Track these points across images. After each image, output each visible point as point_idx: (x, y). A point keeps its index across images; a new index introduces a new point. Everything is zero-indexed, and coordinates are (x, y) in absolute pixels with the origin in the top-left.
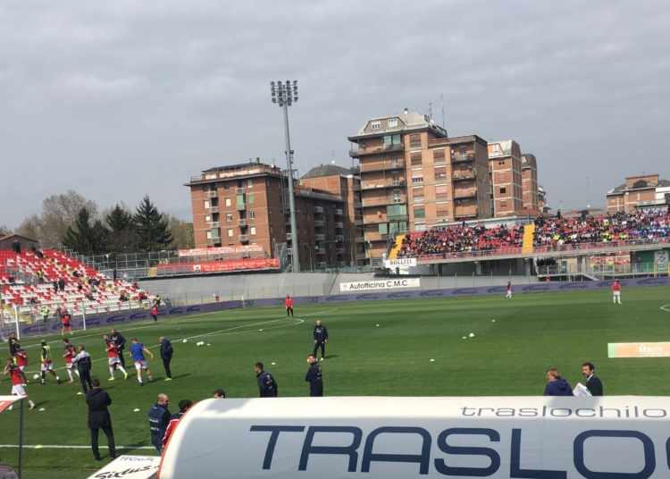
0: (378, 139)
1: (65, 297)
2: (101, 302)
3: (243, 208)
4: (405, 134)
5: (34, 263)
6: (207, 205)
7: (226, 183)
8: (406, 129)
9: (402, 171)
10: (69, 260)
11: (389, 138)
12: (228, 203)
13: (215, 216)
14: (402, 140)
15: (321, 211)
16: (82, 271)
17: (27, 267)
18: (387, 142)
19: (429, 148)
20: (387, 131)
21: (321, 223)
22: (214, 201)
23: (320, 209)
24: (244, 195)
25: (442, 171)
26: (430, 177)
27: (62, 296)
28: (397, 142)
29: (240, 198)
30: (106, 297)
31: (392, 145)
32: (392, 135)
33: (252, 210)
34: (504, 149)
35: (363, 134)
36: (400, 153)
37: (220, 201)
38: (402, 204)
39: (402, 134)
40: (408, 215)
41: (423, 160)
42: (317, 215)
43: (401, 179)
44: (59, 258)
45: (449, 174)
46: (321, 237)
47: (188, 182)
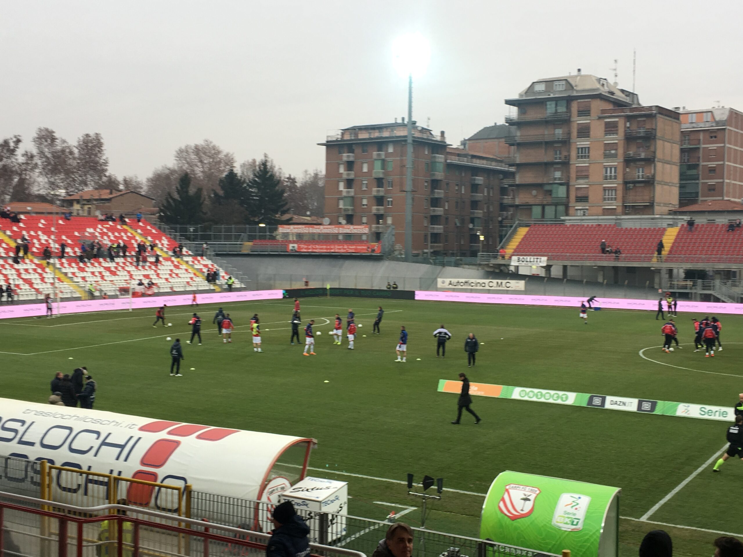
0: (541, 103)
1: (132, 273)
2: (170, 280)
3: (381, 176)
4: (572, 100)
5: (113, 234)
6: (342, 170)
7: (365, 145)
8: (575, 94)
9: (566, 142)
10: (154, 231)
11: (554, 102)
12: (365, 169)
13: (349, 183)
14: (568, 107)
15: (481, 182)
16: (162, 245)
17: (105, 237)
18: (551, 108)
19: (600, 118)
20: (552, 96)
21: (479, 196)
22: (350, 165)
23: (480, 180)
24: (383, 161)
25: (614, 146)
26: (597, 154)
27: (129, 272)
28: (562, 109)
29: (378, 165)
30: (177, 275)
31: (556, 112)
32: (556, 100)
33: (390, 178)
34: (717, 118)
35: (524, 98)
36: (566, 121)
37: (356, 167)
38: (561, 184)
39: (569, 100)
40: (568, 197)
41: (591, 133)
42: (475, 188)
43: (565, 153)
44: (143, 229)
45: (621, 151)
46: (479, 213)
47: (324, 142)
